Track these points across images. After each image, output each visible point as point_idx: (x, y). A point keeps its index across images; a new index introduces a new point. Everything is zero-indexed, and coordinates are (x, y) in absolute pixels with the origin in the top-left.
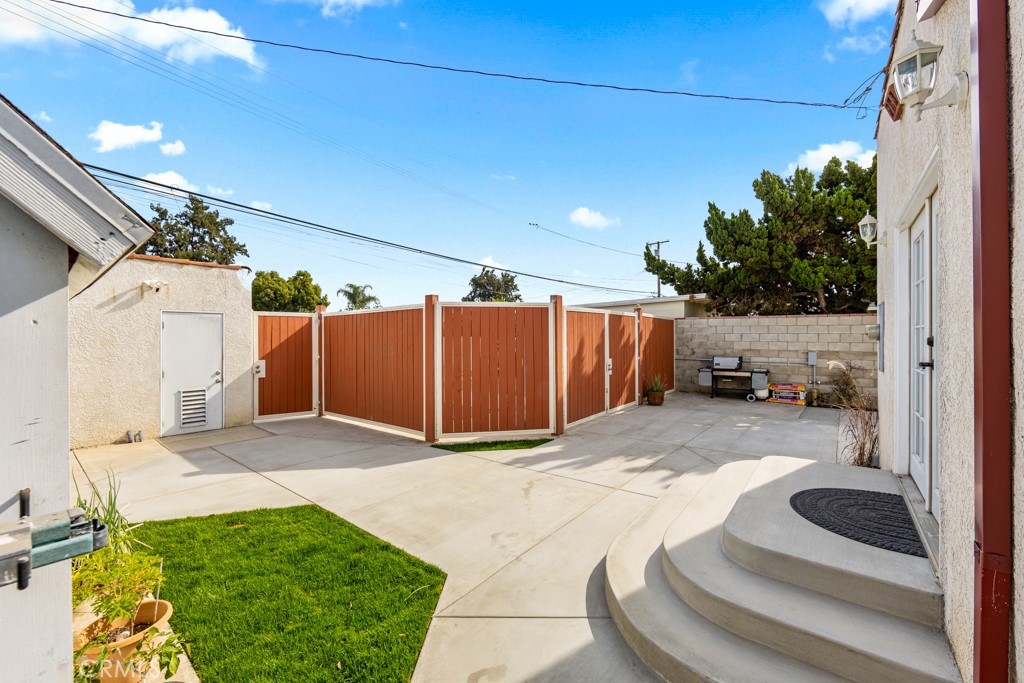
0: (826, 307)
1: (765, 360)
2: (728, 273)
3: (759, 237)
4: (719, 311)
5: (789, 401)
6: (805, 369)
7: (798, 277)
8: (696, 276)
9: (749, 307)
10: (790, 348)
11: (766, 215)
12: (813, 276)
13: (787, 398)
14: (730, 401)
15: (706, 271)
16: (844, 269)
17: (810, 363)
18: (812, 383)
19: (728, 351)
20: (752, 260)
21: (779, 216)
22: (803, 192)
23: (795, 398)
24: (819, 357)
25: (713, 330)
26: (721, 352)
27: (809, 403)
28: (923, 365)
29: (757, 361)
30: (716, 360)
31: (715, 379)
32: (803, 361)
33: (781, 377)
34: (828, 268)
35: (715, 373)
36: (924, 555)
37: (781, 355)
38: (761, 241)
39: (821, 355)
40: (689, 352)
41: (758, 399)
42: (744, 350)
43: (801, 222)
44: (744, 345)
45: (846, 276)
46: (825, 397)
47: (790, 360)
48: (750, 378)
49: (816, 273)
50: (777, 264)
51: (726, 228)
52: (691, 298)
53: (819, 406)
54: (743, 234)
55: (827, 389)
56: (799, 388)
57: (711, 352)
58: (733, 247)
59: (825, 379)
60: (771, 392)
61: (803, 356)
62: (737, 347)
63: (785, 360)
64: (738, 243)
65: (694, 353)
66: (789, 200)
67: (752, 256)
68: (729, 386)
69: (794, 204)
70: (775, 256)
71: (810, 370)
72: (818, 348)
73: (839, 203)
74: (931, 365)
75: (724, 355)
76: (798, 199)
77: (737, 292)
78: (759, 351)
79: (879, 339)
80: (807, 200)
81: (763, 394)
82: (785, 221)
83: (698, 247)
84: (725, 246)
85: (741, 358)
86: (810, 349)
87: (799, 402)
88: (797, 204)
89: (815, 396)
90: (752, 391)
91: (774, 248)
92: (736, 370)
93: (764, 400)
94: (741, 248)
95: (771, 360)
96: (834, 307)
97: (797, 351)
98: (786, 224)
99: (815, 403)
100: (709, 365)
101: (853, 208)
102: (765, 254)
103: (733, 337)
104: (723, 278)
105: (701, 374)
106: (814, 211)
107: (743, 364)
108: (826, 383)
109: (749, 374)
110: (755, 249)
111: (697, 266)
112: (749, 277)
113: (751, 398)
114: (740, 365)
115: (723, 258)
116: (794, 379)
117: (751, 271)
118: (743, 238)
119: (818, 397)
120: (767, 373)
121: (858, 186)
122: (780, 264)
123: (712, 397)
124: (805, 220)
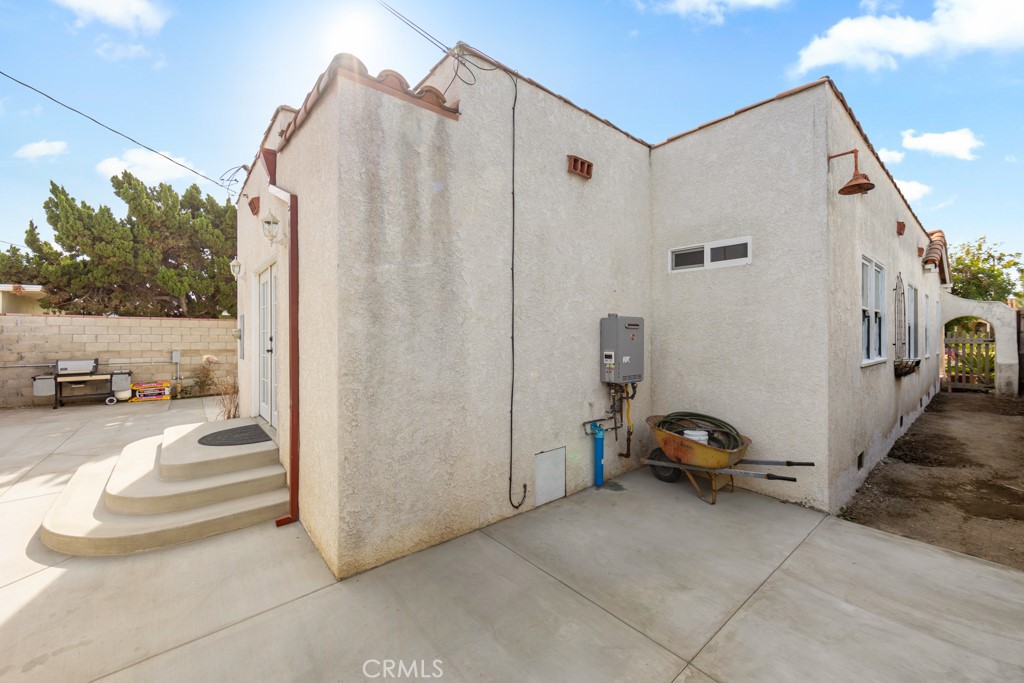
0: (188, 312)
1: (127, 361)
2: (76, 266)
3: (122, 238)
4: (61, 308)
5: (155, 398)
6: (168, 367)
7: (164, 283)
8: (25, 263)
9: (106, 307)
10: (154, 348)
11: (129, 218)
12: (179, 284)
13: (152, 395)
14: (82, 408)
15: (41, 258)
16: (205, 282)
17: (174, 361)
18: (176, 379)
19: (78, 354)
20: (115, 260)
21: (145, 224)
22: (171, 209)
23: (160, 394)
24: (182, 355)
25: (56, 330)
26: (68, 355)
27: (174, 397)
28: (268, 351)
29: (116, 363)
30: (61, 365)
31: (59, 386)
32: (168, 360)
33: (144, 377)
34: (192, 279)
35: (60, 379)
36: (271, 440)
37: (144, 355)
38: (126, 243)
39: (184, 353)
40: (14, 357)
41: (119, 401)
42: (99, 352)
43: (168, 234)
44: (101, 346)
45: (207, 288)
46: (189, 389)
47: (154, 360)
48: (110, 381)
49: (181, 282)
50: (142, 268)
51: (80, 219)
52: (15, 289)
53: (182, 398)
54: (104, 231)
55: (191, 382)
56: (165, 385)
57: (53, 356)
58: (90, 242)
59: (187, 374)
60: (134, 392)
61: (168, 355)
62: (91, 349)
63: (149, 360)
64: (97, 239)
65: (22, 358)
66: (156, 211)
67: (114, 256)
68: (79, 391)
69: (161, 217)
70: (140, 260)
71: (174, 367)
72: (181, 347)
73: (202, 228)
74: (271, 351)
75: (72, 359)
76: (166, 213)
77: (90, 289)
78: (119, 352)
79: (240, 338)
80: (173, 217)
81: (127, 394)
82: (151, 229)
83: (28, 228)
84: (79, 239)
85: (96, 361)
86: (174, 348)
87: (164, 397)
88: (164, 218)
89: (179, 389)
90: (112, 394)
91: (140, 252)
92: (91, 374)
93: (126, 401)
94: (99, 246)
95: (133, 360)
96: (195, 311)
97: (161, 351)
98: (152, 232)
99: (179, 396)
100: (52, 371)
101: (212, 234)
102: (130, 257)
103: (84, 338)
104: (69, 270)
105: (37, 383)
106: (180, 227)
107: (99, 367)
108: (188, 378)
109: (108, 377)
110: (118, 249)
111: (25, 250)
112: (109, 276)
113: (111, 401)
114: (96, 368)
115: (70, 249)
116: (158, 377)
117: (110, 270)
118: (104, 236)
119: (182, 390)
120: (130, 374)
121: (216, 217)
122: (145, 268)
123: (55, 408)
124: (171, 233)
